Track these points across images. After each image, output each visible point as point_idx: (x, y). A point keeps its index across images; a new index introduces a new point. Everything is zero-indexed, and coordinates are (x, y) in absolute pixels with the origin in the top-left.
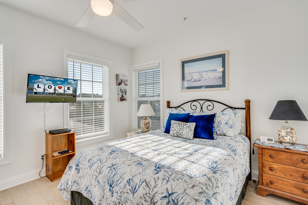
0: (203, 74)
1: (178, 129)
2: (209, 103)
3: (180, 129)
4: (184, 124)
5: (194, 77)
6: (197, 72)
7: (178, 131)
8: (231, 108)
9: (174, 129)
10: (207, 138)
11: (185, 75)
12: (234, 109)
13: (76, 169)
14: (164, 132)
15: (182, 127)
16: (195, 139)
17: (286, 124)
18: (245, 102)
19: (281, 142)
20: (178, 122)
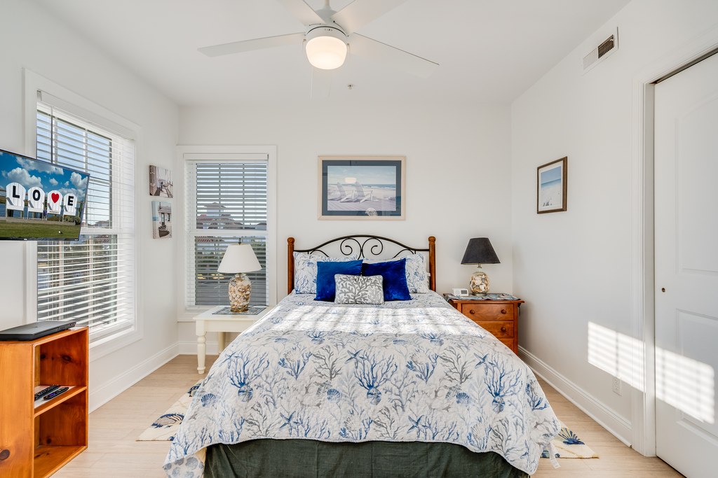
0: (364, 189)
1: (356, 288)
2: (375, 242)
3: (361, 288)
4: (364, 280)
5: (346, 193)
6: (353, 185)
7: (357, 292)
8: (409, 249)
9: (347, 291)
10: (402, 298)
11: (329, 188)
12: (414, 252)
13: (241, 393)
14: (315, 300)
15: (363, 284)
16: (386, 302)
17: (480, 270)
18: (429, 240)
19: (474, 294)
20: (351, 277)
